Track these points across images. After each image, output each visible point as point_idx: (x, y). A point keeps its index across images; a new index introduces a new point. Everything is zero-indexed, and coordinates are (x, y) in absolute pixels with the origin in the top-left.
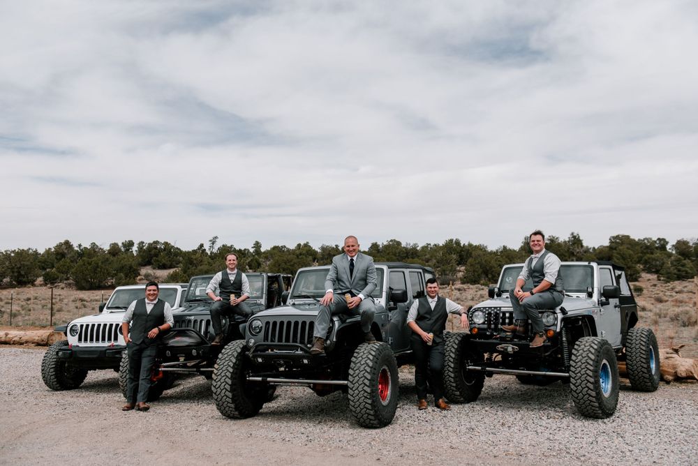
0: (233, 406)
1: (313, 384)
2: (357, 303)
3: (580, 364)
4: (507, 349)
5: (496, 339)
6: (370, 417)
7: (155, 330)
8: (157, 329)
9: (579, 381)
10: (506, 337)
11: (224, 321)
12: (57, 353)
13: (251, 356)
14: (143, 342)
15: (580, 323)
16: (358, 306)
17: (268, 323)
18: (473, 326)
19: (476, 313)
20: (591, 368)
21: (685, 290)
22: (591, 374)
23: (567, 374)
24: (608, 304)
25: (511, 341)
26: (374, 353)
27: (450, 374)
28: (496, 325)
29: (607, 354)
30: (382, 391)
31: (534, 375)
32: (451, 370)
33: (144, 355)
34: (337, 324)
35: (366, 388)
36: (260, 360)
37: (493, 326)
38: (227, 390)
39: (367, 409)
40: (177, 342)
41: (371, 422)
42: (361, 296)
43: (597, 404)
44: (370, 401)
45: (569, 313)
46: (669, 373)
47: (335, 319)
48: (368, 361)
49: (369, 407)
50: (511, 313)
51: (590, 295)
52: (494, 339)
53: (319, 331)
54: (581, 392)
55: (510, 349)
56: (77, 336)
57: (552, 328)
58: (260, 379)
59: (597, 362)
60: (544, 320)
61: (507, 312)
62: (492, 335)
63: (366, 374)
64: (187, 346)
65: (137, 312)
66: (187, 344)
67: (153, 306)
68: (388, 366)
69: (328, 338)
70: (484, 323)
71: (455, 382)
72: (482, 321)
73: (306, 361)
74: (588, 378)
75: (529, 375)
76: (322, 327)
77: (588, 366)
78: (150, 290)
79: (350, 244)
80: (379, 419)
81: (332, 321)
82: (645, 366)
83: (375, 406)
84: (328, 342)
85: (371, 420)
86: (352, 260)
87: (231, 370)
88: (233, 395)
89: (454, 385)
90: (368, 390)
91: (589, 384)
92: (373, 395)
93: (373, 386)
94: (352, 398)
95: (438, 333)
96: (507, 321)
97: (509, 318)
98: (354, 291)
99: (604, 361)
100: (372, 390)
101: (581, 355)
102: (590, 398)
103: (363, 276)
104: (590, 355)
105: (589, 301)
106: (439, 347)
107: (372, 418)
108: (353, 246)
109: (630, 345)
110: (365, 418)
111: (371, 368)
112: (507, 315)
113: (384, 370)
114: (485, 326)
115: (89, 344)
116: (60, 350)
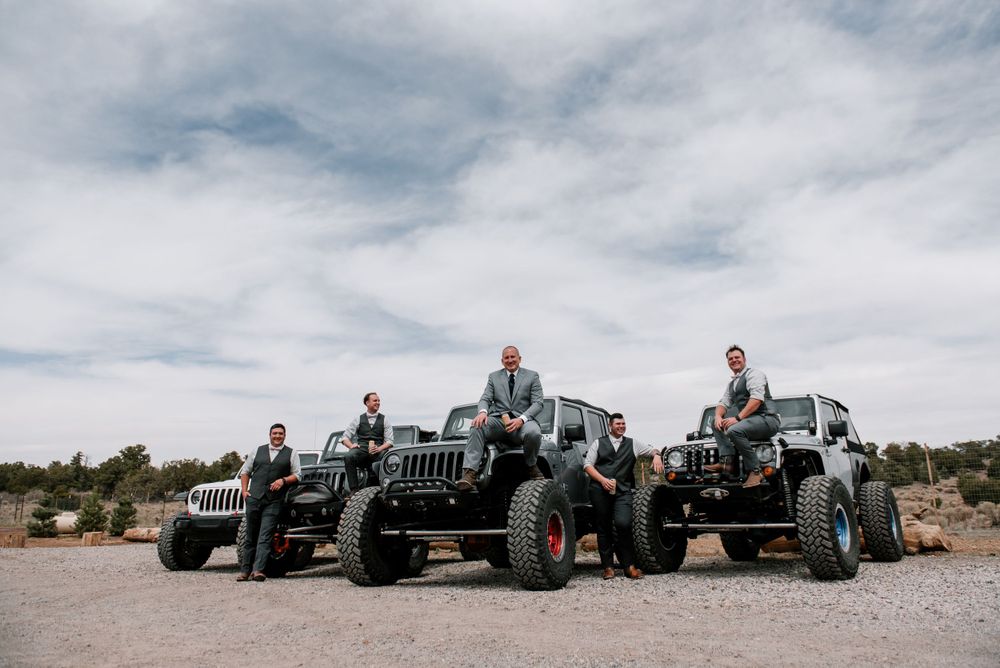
0: (362, 566)
1: (465, 535)
2: (518, 426)
3: (808, 506)
4: (713, 495)
5: (700, 483)
6: (536, 573)
7: (280, 482)
8: (281, 480)
9: (810, 529)
10: (712, 479)
11: (362, 475)
12: (175, 523)
13: (384, 497)
14: (265, 497)
15: (804, 463)
16: (519, 430)
17: (407, 458)
18: (669, 470)
19: (673, 454)
20: (824, 511)
21: (902, 497)
22: (824, 518)
23: (792, 525)
24: (836, 443)
25: (718, 484)
26: (540, 490)
27: (642, 532)
28: (698, 466)
29: (841, 495)
30: (553, 545)
31: (751, 529)
32: (644, 528)
33: (264, 513)
34: (493, 454)
35: (530, 533)
36: (395, 503)
37: (694, 468)
38: (355, 545)
39: (532, 561)
40: (304, 498)
41: (539, 580)
42: (523, 417)
43: (834, 559)
44: (535, 551)
45: (790, 447)
46: (912, 544)
47: (490, 447)
48: (533, 499)
49: (535, 559)
50: (716, 450)
51: (813, 432)
52: (698, 483)
53: (470, 461)
54: (813, 543)
55: (718, 493)
56: (199, 503)
57: (770, 464)
58: (398, 532)
59: (831, 504)
60: (759, 455)
61: (711, 449)
62: (694, 479)
63: (530, 516)
64: (316, 503)
65: (259, 460)
66: (315, 500)
67: (277, 453)
68: (559, 511)
69: (481, 472)
70: (683, 466)
71: (650, 543)
72: (679, 464)
73: (452, 501)
74: (821, 524)
75: (744, 529)
76: (473, 455)
77: (820, 509)
78: (276, 433)
79: (509, 354)
80: (548, 578)
81: (486, 450)
82: (886, 527)
83: (543, 559)
84: (482, 476)
85: (537, 577)
86: (512, 376)
87: (361, 520)
88: (362, 552)
89: (648, 547)
90: (533, 536)
91: (823, 532)
92: (539, 542)
93: (540, 531)
94: (512, 548)
95: (623, 480)
96: (712, 460)
97: (714, 456)
98: (514, 413)
99: (839, 506)
100: (538, 536)
101: (810, 495)
102: (826, 551)
103: (526, 394)
104: (821, 495)
105: (813, 438)
106: (625, 497)
107: (540, 575)
108: (512, 357)
109: (864, 502)
110: (530, 575)
111: (537, 507)
112: (712, 452)
113: (554, 515)
114: (685, 469)
115: (211, 513)
116: (178, 519)
